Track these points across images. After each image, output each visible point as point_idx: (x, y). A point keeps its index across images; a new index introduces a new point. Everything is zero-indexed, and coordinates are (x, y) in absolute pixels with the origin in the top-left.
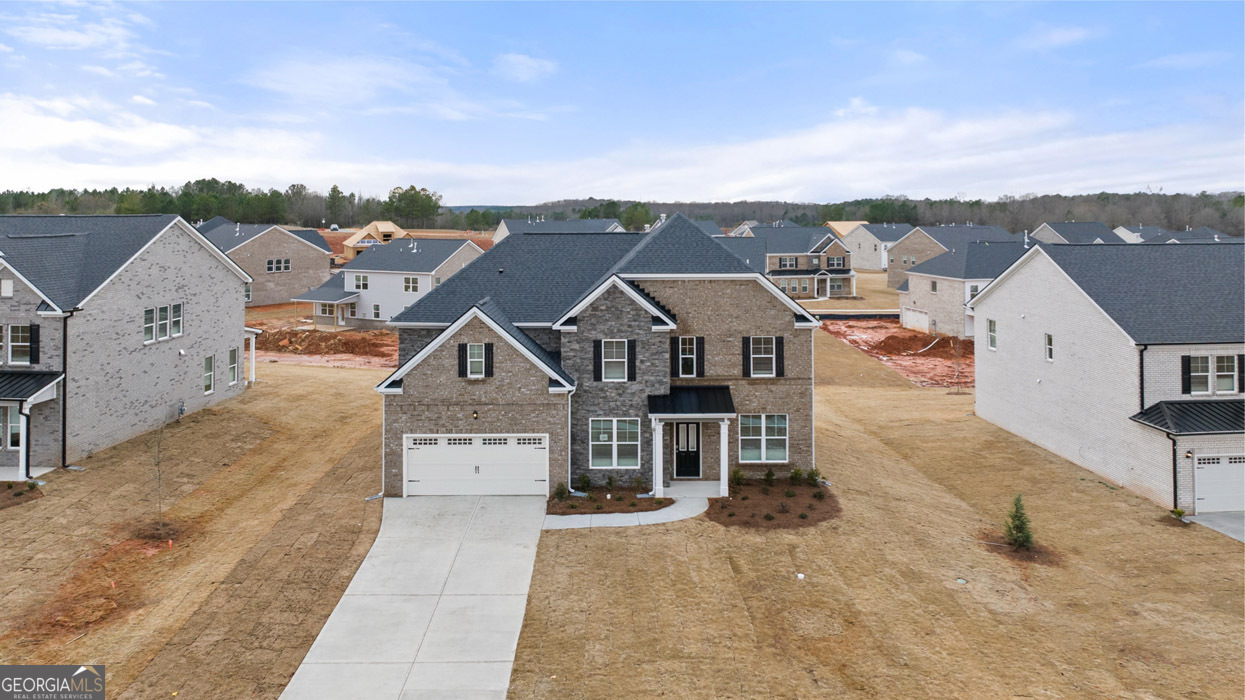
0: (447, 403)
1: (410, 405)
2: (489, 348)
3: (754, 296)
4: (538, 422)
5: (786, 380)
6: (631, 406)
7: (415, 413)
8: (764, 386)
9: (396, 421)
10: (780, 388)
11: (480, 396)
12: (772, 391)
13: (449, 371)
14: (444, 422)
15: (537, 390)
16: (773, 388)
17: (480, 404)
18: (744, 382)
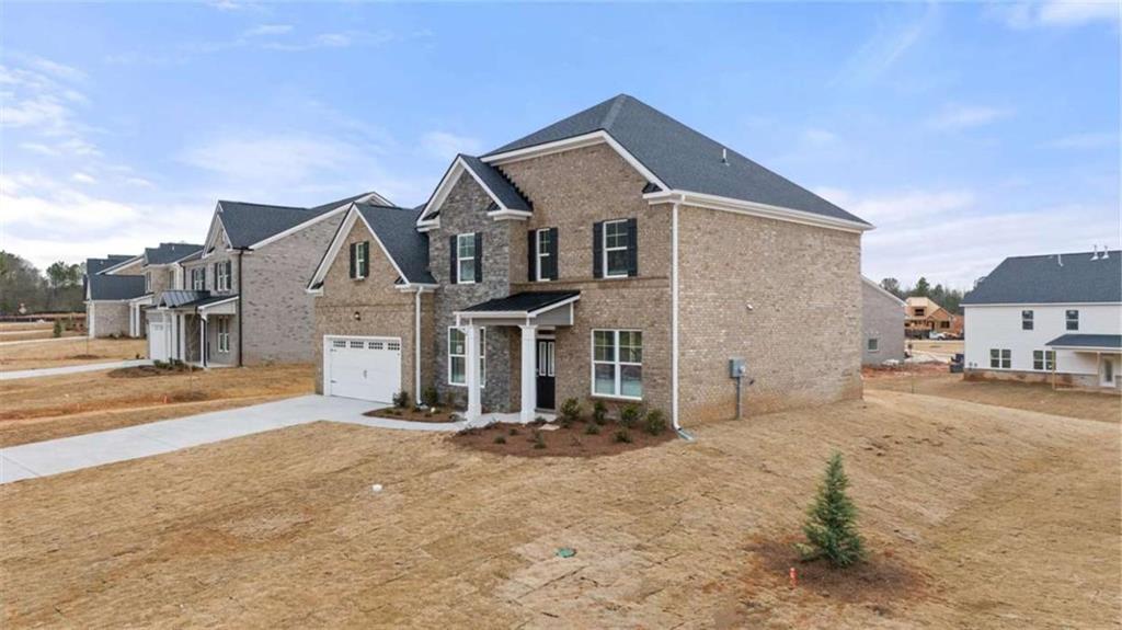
0: (345, 304)
1: (326, 307)
3: (607, 165)
4: (393, 324)
5: (638, 280)
7: (329, 314)
8: (615, 291)
9: (320, 322)
10: (633, 292)
11: (361, 297)
12: (623, 297)
13: (345, 272)
14: (342, 324)
15: (394, 289)
16: (625, 292)
17: (361, 304)
18: (594, 285)
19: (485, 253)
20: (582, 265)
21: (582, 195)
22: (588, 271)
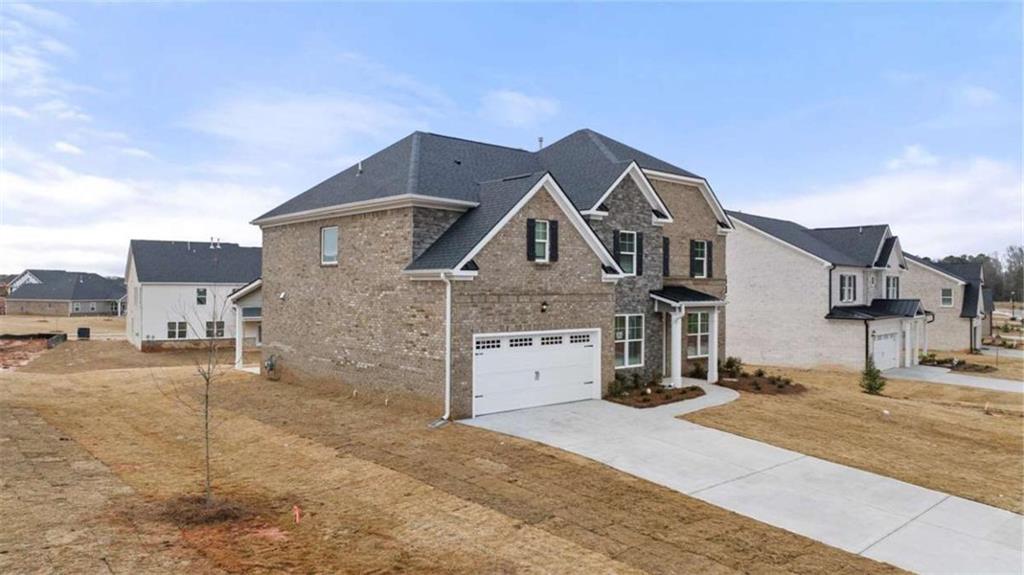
0: (517, 292)
1: (480, 295)
2: (554, 225)
3: (697, 202)
4: (592, 315)
5: (712, 279)
6: (639, 301)
7: (486, 305)
8: (701, 286)
9: (465, 317)
10: (710, 288)
11: (546, 285)
13: (518, 252)
14: (513, 317)
15: (593, 278)
16: (706, 288)
17: (547, 294)
18: (691, 282)
19: (645, 251)
20: (684, 267)
21: (683, 218)
22: (687, 272)
